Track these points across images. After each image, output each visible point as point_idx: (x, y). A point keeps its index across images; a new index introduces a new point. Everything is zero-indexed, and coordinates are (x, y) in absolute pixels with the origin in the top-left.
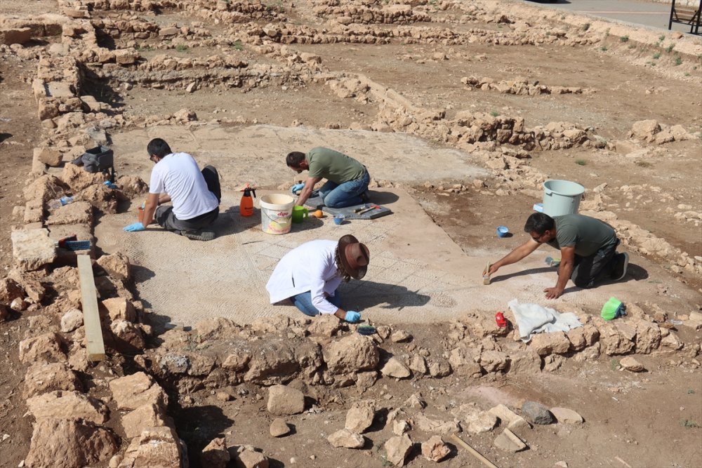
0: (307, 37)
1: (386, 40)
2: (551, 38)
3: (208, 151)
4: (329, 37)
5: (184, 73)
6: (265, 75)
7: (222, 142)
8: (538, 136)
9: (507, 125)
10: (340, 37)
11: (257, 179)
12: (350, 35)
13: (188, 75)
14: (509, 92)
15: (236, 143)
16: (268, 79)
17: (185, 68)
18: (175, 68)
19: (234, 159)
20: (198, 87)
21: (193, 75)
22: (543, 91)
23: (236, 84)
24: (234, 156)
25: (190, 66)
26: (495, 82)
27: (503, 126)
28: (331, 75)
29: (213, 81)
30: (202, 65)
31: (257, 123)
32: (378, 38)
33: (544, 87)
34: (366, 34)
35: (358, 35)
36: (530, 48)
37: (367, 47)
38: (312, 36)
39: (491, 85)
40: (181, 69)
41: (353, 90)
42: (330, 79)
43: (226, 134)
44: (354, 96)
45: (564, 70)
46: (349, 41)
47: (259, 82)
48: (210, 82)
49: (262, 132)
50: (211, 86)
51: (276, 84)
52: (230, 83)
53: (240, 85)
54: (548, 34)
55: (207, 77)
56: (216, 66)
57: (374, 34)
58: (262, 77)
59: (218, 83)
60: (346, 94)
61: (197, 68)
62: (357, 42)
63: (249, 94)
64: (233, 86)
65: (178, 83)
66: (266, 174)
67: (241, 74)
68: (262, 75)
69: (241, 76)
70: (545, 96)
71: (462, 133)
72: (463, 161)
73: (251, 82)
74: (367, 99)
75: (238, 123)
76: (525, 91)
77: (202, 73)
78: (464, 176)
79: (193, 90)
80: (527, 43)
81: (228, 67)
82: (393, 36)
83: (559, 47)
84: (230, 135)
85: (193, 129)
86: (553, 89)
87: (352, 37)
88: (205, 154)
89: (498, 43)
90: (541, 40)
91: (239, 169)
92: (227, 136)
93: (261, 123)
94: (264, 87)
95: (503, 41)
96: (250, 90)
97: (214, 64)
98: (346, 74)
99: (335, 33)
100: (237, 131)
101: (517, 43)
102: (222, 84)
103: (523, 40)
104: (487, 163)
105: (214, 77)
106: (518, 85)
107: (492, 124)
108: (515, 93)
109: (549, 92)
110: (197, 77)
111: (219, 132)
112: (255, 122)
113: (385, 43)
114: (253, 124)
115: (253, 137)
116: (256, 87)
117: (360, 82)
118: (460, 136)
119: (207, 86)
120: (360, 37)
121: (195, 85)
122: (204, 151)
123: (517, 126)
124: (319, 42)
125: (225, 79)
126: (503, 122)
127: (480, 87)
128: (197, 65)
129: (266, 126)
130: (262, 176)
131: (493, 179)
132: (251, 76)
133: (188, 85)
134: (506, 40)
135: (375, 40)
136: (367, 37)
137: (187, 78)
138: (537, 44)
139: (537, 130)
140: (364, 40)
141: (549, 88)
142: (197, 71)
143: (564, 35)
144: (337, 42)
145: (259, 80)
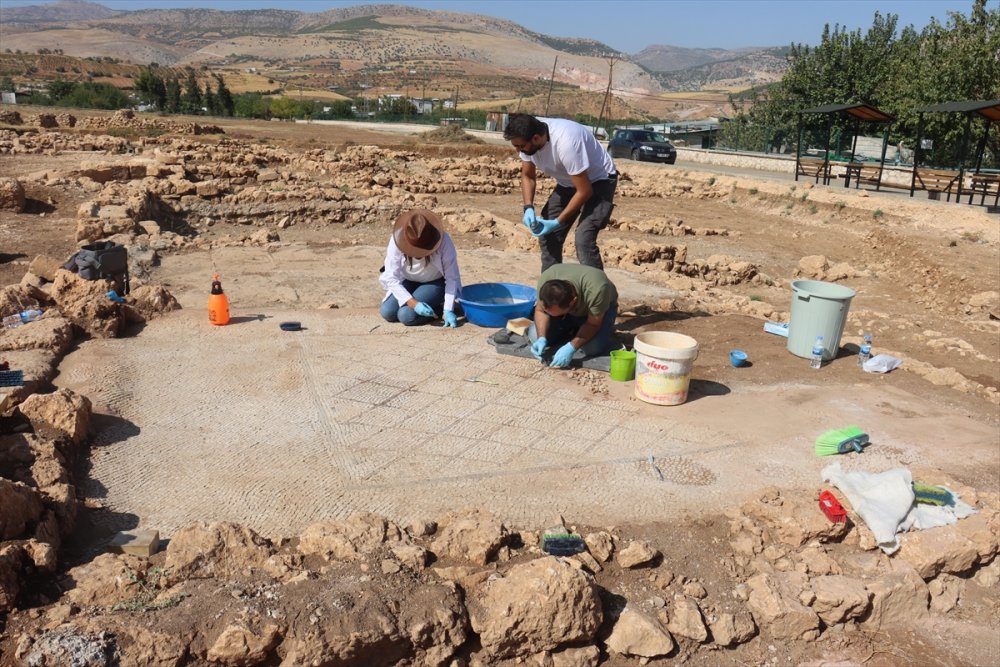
0: (421, 186)
1: (506, 190)
2: (677, 191)
3: (287, 272)
4: (445, 186)
5: (276, 206)
6: (371, 208)
7: (310, 263)
8: (702, 268)
9: (666, 254)
10: (456, 187)
11: (350, 300)
12: (467, 184)
13: (280, 208)
14: (651, 232)
15: (326, 264)
16: (375, 212)
17: (277, 201)
18: (266, 200)
19: (320, 279)
20: (293, 222)
21: (287, 208)
22: (688, 232)
23: (338, 219)
24: (320, 275)
25: (283, 198)
26: (634, 222)
27: (663, 255)
28: (450, 210)
29: (310, 215)
30: (297, 197)
31: (357, 244)
32: (498, 188)
33: (688, 228)
34: (485, 183)
35: (476, 184)
36: (658, 200)
37: (486, 196)
38: (427, 186)
39: (630, 225)
40: (272, 201)
41: (475, 225)
42: (449, 213)
43: (314, 255)
44: (478, 230)
45: (701, 217)
46: (466, 191)
47: (365, 217)
48: (307, 216)
49: (362, 253)
50: (308, 221)
51: (384, 219)
52: (330, 217)
53: (342, 220)
54: (675, 187)
55: (303, 211)
56: (314, 197)
57: (493, 184)
58: (368, 211)
59: (316, 218)
60: (467, 228)
61: (291, 200)
62: (476, 192)
63: (352, 229)
64: (334, 221)
65: (269, 217)
66: (364, 294)
67: (343, 207)
68: (368, 208)
69: (343, 210)
70: (690, 237)
71: (621, 256)
72: (635, 281)
73: (355, 216)
74: (493, 233)
75: (331, 244)
76: (668, 231)
77: (297, 206)
78: (644, 296)
79: (286, 226)
80: (654, 195)
81: (328, 200)
82: (513, 187)
83: (687, 199)
84: (320, 256)
85: (272, 251)
86: (697, 231)
87: (470, 186)
88: (281, 274)
89: (624, 195)
90: (669, 193)
91: (324, 289)
92: (315, 257)
93: (361, 244)
94: (370, 222)
95: (629, 193)
96: (353, 225)
97: (311, 196)
98: (467, 210)
99: (451, 183)
100: (329, 252)
101: (644, 195)
102: (321, 218)
103: (651, 192)
104: (667, 282)
105: (311, 210)
106: (660, 225)
107: (650, 252)
108: (657, 233)
109: (694, 234)
110: (291, 210)
111: (306, 253)
112: (354, 242)
113: (505, 193)
114: (351, 245)
115: (350, 258)
116: (361, 221)
117: (483, 216)
118: (620, 258)
119: (303, 221)
120: (478, 187)
121: (288, 220)
122: (280, 271)
123: (678, 255)
124: (434, 192)
125: (325, 213)
126: (662, 250)
127: (618, 227)
128: (291, 197)
129: (368, 246)
130: (357, 296)
131: (683, 300)
132: (355, 209)
133: (280, 219)
134: (632, 192)
135: (495, 190)
136: (486, 186)
137: (279, 212)
138: (664, 196)
139: (701, 262)
140: (482, 189)
141: (694, 230)
142: (292, 203)
143: (690, 189)
144: (454, 191)
145: (364, 214)
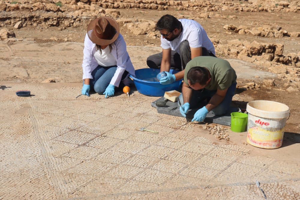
0: (110, 4)
1: (165, 7)
2: (279, 7)
3: (21, 58)
4: (125, 4)
5: (13, 14)
6: (77, 18)
7: (36, 53)
8: (294, 59)
9: (270, 50)
10: (132, 5)
11: (63, 77)
12: (140, 3)
13: (16, 15)
14: (260, 35)
15: (47, 54)
16: (80, 20)
17: (13, 10)
18: (5, 9)
19: (43, 63)
20: (24, 25)
21: (20, 15)
22: (285, 35)
23: (55, 24)
24: (44, 61)
25: (17, 8)
26: (249, 29)
27: (267, 51)
28: (129, 20)
29: (36, 21)
30: (27, 8)
31: (68, 41)
32: (160, 6)
33: (285, 32)
34: (151, 3)
35: (145, 3)
36: (265, 14)
37: (152, 11)
38: (113, 3)
39: (246, 31)
40: (10, 11)
41: (145, 30)
42: (127, 22)
43: (39, 47)
44: (146, 34)
45: (294, 25)
46: (139, 7)
47: (73, 23)
48: (34, 21)
49: (71, 47)
50: (35, 24)
51: (86, 25)
52: (49, 22)
53: (58, 25)
54: (277, 5)
55: (31, 18)
56: (38, 9)
57: (156, 3)
58: (75, 19)
59: (40, 23)
60: (139, 32)
61: (23, 10)
62: (145, 8)
63: (64, 31)
64: (52, 25)
65: (8, 21)
66: (72, 74)
67: (58, 16)
68: (75, 17)
69: (58, 18)
70: (286, 38)
71: (239, 51)
72: (248, 67)
73: (66, 23)
74: (156, 35)
75: (51, 41)
76: (271, 34)
77: (27, 14)
78: (254, 77)
79: (20, 27)
80: (263, 10)
81: (48, 11)
82: (170, 5)
83: (285, 13)
84: (43, 48)
85: (11, 44)
86: (291, 34)
87: (141, 5)
88: (17, 59)
89: (242, 11)
90: (273, 9)
91: (46, 70)
92: (40, 49)
93: (71, 41)
94: (76, 27)
95: (246, 9)
96: (65, 28)
97: (37, 8)
98: (139, 20)
99: (129, 2)
100: (49, 46)
101: (256, 10)
102: (43, 23)
103: (260, 8)
104: (270, 68)
105: (37, 17)
106: (266, 30)
107: (259, 48)
108: (264, 36)
109: (289, 36)
110: (23, 17)
111: (34, 46)
112: (66, 40)
113: (164, 9)
114: (64, 41)
115: (63, 50)
116: (70, 26)
117: (150, 24)
118: (238, 53)
119: (32, 25)
120: (147, 5)
121: (21, 24)
122: (16, 57)
123: (278, 50)
124: (118, 7)
125: (46, 20)
126: (267, 47)
127: (237, 32)
128: (23, 8)
129: (75, 43)
130: (67, 74)
131: (280, 80)
132: (66, 18)
133: (16, 23)
134: (248, 8)
135: (158, 7)
136: (152, 5)
137: (15, 18)
138: (270, 11)
139: (293, 55)
140: (149, 7)
141: (289, 33)
142: (24, 12)
143: (288, 5)
144: (131, 7)
145: (73, 21)
